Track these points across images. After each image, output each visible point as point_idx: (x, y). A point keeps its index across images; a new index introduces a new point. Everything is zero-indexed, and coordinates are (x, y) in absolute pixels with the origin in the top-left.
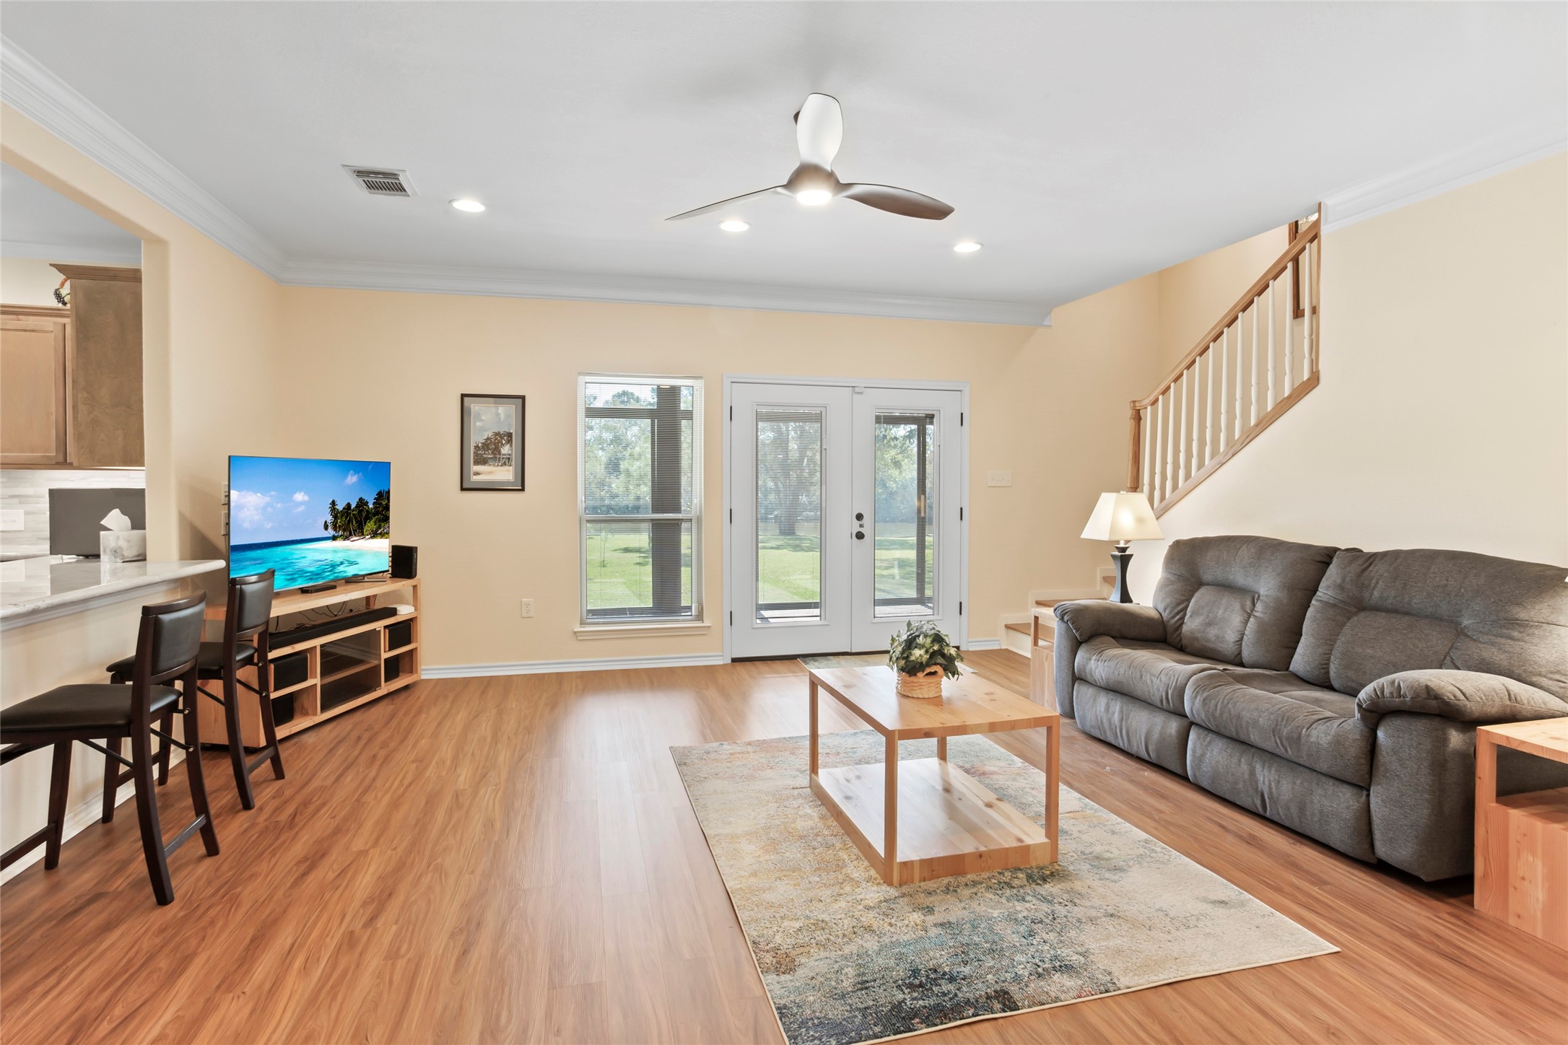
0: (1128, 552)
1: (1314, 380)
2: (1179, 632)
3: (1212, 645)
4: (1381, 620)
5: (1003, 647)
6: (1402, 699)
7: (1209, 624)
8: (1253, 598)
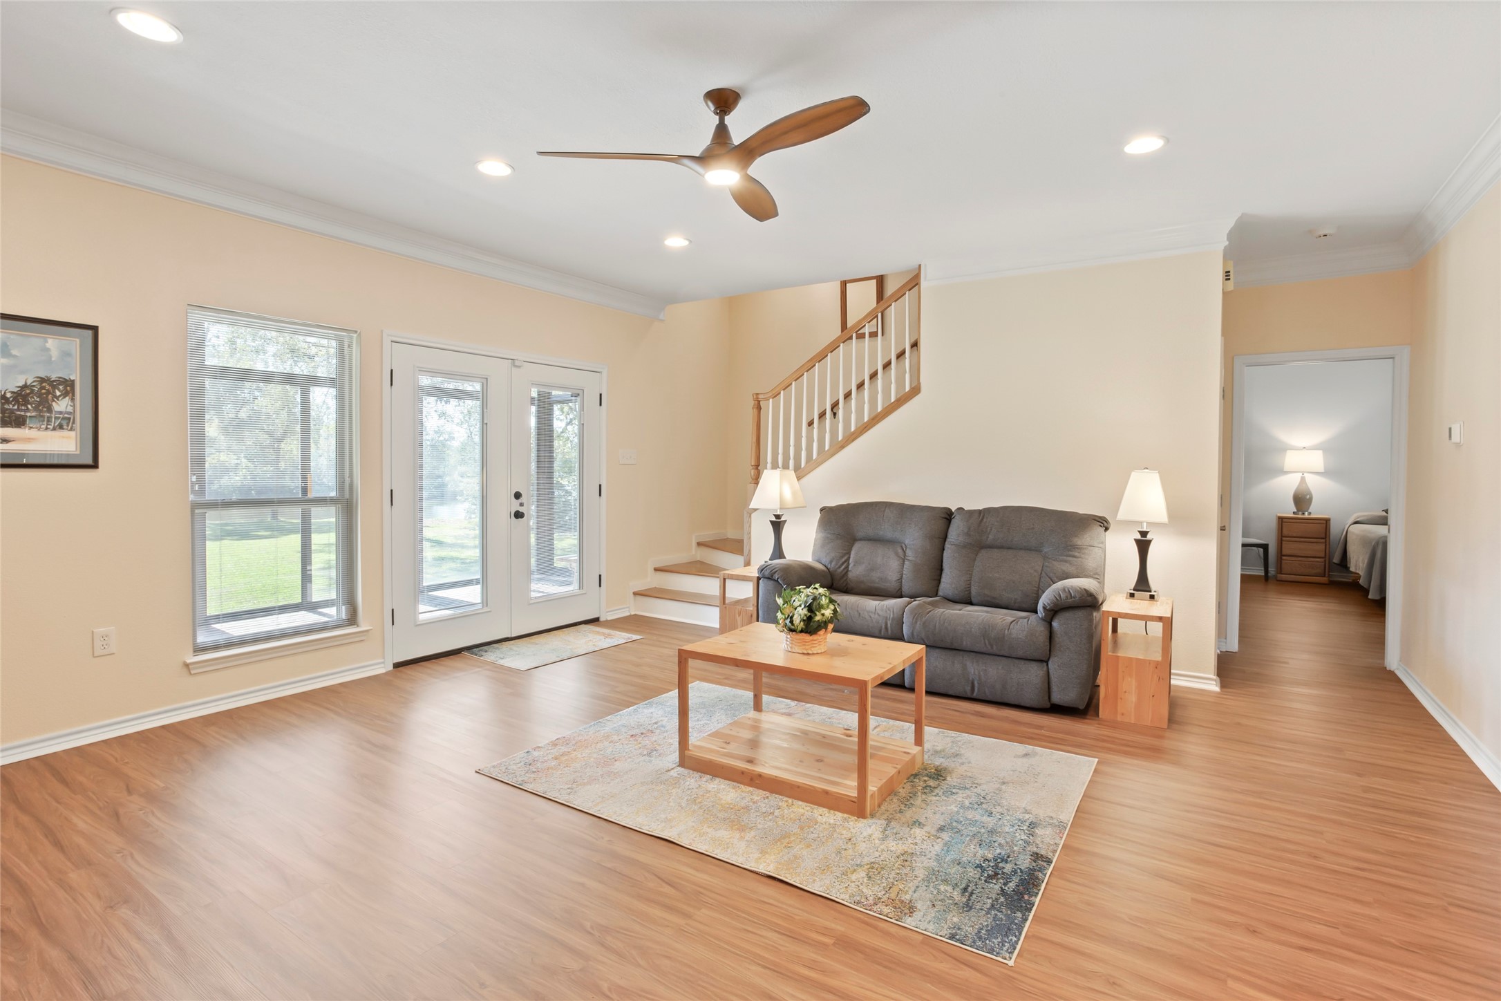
0: (782, 519)
1: (916, 390)
2: (845, 578)
3: (876, 585)
4: (996, 553)
5: (633, 613)
6: (1073, 599)
7: (872, 570)
8: (902, 547)
